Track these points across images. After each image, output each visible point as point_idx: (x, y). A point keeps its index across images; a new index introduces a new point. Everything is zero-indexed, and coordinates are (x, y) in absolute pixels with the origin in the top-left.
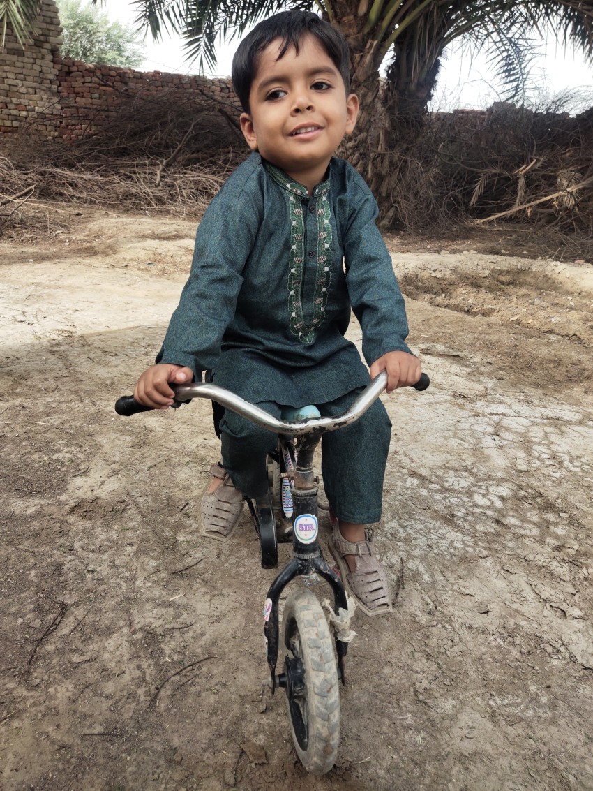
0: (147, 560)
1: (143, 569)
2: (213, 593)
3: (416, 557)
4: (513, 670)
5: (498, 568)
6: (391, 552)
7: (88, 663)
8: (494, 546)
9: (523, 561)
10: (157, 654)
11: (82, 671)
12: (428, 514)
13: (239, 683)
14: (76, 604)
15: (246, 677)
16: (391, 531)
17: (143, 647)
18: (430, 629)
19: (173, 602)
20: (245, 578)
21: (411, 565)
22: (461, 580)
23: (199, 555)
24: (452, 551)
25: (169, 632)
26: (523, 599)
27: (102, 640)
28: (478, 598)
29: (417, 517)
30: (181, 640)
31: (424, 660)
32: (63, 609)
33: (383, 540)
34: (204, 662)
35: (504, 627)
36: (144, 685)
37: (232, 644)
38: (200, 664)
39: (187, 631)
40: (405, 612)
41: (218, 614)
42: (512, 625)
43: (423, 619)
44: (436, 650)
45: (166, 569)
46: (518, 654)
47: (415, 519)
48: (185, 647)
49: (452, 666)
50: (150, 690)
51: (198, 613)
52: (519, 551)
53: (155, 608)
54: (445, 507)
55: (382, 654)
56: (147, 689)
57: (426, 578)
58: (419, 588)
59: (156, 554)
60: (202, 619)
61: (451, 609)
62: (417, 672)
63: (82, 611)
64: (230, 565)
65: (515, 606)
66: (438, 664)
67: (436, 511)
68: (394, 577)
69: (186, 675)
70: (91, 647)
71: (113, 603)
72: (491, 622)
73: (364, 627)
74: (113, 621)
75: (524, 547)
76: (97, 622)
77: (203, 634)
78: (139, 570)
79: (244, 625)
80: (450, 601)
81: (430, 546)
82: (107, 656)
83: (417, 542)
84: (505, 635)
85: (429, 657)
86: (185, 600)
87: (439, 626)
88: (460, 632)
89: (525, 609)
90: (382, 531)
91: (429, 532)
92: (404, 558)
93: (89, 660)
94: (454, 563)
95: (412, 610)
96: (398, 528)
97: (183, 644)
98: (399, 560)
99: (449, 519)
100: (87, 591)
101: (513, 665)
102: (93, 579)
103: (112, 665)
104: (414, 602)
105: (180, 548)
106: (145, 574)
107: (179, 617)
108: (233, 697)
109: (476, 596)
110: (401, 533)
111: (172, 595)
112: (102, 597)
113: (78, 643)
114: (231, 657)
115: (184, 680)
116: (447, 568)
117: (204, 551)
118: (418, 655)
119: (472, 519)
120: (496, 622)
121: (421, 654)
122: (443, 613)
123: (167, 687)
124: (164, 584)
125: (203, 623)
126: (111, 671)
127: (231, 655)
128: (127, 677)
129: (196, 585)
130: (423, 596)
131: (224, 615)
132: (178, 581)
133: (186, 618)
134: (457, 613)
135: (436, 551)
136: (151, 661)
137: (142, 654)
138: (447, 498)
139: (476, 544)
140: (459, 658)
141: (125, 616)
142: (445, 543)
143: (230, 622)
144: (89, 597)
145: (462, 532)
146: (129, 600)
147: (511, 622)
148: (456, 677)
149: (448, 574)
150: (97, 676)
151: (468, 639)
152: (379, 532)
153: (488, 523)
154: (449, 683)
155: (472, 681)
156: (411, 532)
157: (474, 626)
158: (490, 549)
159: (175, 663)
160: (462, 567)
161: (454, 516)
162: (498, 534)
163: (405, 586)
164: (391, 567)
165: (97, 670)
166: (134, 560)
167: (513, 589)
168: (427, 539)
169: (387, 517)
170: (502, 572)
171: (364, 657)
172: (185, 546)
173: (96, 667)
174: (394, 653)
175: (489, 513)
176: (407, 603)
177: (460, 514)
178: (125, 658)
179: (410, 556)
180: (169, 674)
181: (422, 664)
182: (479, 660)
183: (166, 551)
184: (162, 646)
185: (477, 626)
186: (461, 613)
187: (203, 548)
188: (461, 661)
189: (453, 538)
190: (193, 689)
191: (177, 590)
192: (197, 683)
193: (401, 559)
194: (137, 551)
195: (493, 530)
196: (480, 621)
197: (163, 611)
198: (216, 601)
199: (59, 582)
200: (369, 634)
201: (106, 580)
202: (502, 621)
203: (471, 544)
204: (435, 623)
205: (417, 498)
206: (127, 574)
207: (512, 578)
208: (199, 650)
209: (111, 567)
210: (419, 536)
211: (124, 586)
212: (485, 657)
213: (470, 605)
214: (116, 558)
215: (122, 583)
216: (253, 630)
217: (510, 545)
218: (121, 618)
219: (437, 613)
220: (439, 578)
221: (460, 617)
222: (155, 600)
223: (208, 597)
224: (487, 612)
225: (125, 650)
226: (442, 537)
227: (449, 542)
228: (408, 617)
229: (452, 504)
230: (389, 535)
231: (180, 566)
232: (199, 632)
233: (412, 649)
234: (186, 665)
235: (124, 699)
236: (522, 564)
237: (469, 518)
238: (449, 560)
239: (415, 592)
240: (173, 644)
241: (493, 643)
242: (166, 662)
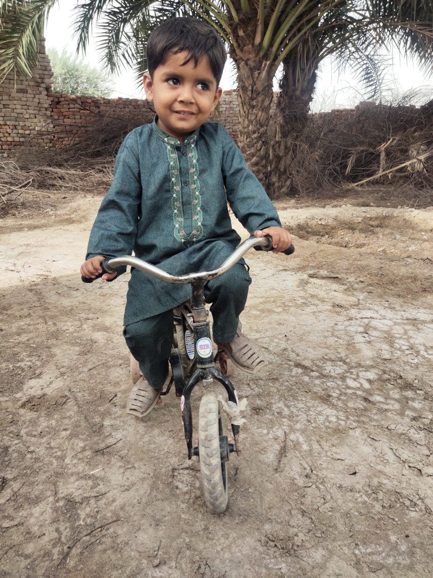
0: (76, 441)
1: (73, 449)
2: (127, 467)
3: (297, 430)
4: (376, 522)
5: (365, 436)
6: (276, 427)
7: (16, 528)
8: (362, 419)
9: (386, 430)
10: (74, 518)
11: (9, 534)
12: (309, 396)
13: (139, 542)
14: (15, 479)
15: (145, 536)
16: (278, 410)
17: (63, 513)
18: (306, 489)
19: (93, 475)
20: (155, 453)
21: (292, 437)
22: (334, 448)
23: (119, 436)
24: (327, 424)
25: (86, 499)
26: (385, 461)
27: (30, 508)
28: (348, 462)
29: (300, 398)
30: (95, 506)
31: (300, 516)
32: (3, 483)
33: (271, 417)
34: (112, 525)
35: (369, 486)
36: (59, 545)
37: (137, 509)
38: (108, 526)
39: (101, 499)
40: (285, 476)
41: (129, 484)
42: (376, 483)
43: (301, 482)
44: (310, 507)
45: (91, 448)
46: (381, 508)
47: (298, 400)
48: (97, 512)
49: (324, 520)
50: (63, 549)
51: (113, 483)
52: (383, 422)
53: (78, 480)
54: (323, 390)
55: (264, 512)
56: (61, 548)
57: (305, 447)
58: (299, 455)
59: (84, 436)
60: (114, 489)
61: (325, 472)
62: (293, 527)
63: (18, 484)
64: (143, 442)
65: (379, 467)
66: (312, 519)
67: (315, 393)
68: (278, 447)
69: (95, 536)
70: (21, 514)
71: (44, 477)
72: (358, 482)
73: (250, 490)
74: (42, 492)
75: (387, 418)
76: (29, 493)
77: (114, 501)
78: (69, 450)
79: (149, 492)
80: (324, 465)
81: (309, 421)
82: (32, 521)
83: (299, 418)
84: (370, 492)
85: (303, 513)
86: (103, 473)
87: (314, 486)
88: (332, 491)
89: (387, 470)
90: (270, 410)
91: (309, 410)
92: (287, 431)
93: (16, 525)
94: (329, 434)
95: (292, 474)
96: (283, 407)
97: (96, 510)
98: (283, 433)
99: (326, 399)
100: (25, 468)
101: (376, 518)
102: (31, 459)
103: (36, 528)
104: (294, 468)
105: (105, 431)
106: (73, 453)
107: (96, 488)
108: (133, 553)
109: (346, 461)
110: (286, 412)
111: (93, 469)
112: (36, 472)
113: (10, 511)
114: (135, 519)
115: (93, 540)
116: (322, 438)
117: (124, 433)
118: (294, 512)
119: (345, 398)
120: (362, 482)
121: (297, 511)
122: (317, 476)
123: (79, 546)
124: (87, 460)
125: (115, 491)
126: (34, 534)
127: (135, 518)
128: (46, 539)
129: (113, 460)
130: (302, 462)
131: (134, 484)
132: (100, 458)
133: (102, 488)
134: (329, 476)
135: (314, 425)
136: (68, 524)
137: (61, 519)
138: (324, 382)
139: (348, 418)
140: (330, 513)
141: (52, 487)
142: (321, 419)
143: (137, 490)
144: (26, 473)
145: (336, 409)
146: (58, 474)
147: (375, 481)
148: (327, 530)
149: (323, 443)
150: (21, 538)
151: (338, 497)
152: (268, 411)
153: (358, 401)
154: (320, 535)
155: (339, 533)
156: (294, 410)
157: (344, 486)
158: (358, 421)
159: (87, 525)
160: (335, 437)
161: (329, 396)
162: (366, 410)
163: (287, 455)
164: (276, 439)
165: (22, 533)
166: (66, 442)
167: (377, 453)
168: (307, 415)
169: (275, 399)
170: (369, 439)
171: (248, 516)
172: (109, 429)
173: (22, 530)
174: (274, 511)
175: (359, 393)
176: (287, 468)
177: (334, 395)
178: (47, 522)
179: (292, 430)
180: (81, 535)
181: (298, 520)
182: (347, 515)
183: (93, 434)
184: (79, 511)
185: (346, 485)
186: (333, 475)
187: (123, 430)
188: (331, 516)
189: (328, 414)
190: (100, 548)
191: (98, 465)
192: (104, 542)
193: (285, 432)
194: (70, 435)
195: (362, 407)
196: (349, 481)
197: (84, 482)
198: (128, 473)
199: (4, 461)
200: (254, 496)
201: (41, 459)
202: (367, 480)
203: (343, 418)
204: (310, 484)
205: (301, 384)
206: (59, 454)
207: (377, 444)
208: (109, 515)
209: (47, 448)
210: (300, 413)
211: (55, 463)
212: (352, 511)
213: (341, 468)
214: (52, 441)
215: (54, 461)
216: (156, 496)
217: (376, 417)
218: (49, 489)
219: (313, 476)
220: (316, 446)
221: (332, 479)
222: (78, 474)
223: (122, 470)
224: (355, 473)
225: (49, 516)
226: (320, 413)
227: (325, 417)
228: (288, 480)
229: (329, 387)
230: (276, 413)
231: (102, 446)
232: (111, 499)
233: (289, 507)
234: (97, 527)
235: (41, 558)
236: (385, 433)
237: (343, 398)
238: (325, 432)
239: (295, 459)
240: (88, 509)
241: (360, 500)
242: (80, 525)
